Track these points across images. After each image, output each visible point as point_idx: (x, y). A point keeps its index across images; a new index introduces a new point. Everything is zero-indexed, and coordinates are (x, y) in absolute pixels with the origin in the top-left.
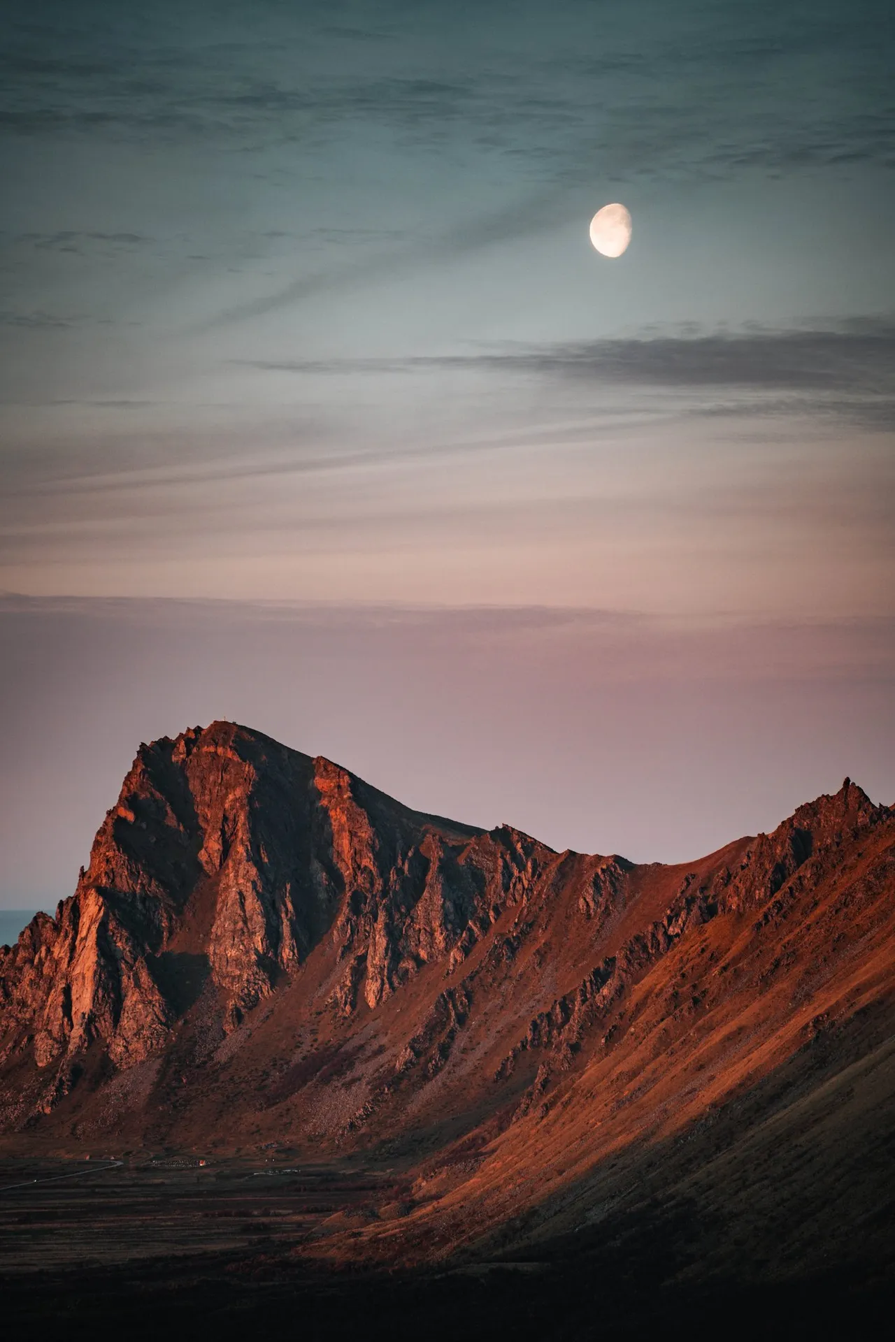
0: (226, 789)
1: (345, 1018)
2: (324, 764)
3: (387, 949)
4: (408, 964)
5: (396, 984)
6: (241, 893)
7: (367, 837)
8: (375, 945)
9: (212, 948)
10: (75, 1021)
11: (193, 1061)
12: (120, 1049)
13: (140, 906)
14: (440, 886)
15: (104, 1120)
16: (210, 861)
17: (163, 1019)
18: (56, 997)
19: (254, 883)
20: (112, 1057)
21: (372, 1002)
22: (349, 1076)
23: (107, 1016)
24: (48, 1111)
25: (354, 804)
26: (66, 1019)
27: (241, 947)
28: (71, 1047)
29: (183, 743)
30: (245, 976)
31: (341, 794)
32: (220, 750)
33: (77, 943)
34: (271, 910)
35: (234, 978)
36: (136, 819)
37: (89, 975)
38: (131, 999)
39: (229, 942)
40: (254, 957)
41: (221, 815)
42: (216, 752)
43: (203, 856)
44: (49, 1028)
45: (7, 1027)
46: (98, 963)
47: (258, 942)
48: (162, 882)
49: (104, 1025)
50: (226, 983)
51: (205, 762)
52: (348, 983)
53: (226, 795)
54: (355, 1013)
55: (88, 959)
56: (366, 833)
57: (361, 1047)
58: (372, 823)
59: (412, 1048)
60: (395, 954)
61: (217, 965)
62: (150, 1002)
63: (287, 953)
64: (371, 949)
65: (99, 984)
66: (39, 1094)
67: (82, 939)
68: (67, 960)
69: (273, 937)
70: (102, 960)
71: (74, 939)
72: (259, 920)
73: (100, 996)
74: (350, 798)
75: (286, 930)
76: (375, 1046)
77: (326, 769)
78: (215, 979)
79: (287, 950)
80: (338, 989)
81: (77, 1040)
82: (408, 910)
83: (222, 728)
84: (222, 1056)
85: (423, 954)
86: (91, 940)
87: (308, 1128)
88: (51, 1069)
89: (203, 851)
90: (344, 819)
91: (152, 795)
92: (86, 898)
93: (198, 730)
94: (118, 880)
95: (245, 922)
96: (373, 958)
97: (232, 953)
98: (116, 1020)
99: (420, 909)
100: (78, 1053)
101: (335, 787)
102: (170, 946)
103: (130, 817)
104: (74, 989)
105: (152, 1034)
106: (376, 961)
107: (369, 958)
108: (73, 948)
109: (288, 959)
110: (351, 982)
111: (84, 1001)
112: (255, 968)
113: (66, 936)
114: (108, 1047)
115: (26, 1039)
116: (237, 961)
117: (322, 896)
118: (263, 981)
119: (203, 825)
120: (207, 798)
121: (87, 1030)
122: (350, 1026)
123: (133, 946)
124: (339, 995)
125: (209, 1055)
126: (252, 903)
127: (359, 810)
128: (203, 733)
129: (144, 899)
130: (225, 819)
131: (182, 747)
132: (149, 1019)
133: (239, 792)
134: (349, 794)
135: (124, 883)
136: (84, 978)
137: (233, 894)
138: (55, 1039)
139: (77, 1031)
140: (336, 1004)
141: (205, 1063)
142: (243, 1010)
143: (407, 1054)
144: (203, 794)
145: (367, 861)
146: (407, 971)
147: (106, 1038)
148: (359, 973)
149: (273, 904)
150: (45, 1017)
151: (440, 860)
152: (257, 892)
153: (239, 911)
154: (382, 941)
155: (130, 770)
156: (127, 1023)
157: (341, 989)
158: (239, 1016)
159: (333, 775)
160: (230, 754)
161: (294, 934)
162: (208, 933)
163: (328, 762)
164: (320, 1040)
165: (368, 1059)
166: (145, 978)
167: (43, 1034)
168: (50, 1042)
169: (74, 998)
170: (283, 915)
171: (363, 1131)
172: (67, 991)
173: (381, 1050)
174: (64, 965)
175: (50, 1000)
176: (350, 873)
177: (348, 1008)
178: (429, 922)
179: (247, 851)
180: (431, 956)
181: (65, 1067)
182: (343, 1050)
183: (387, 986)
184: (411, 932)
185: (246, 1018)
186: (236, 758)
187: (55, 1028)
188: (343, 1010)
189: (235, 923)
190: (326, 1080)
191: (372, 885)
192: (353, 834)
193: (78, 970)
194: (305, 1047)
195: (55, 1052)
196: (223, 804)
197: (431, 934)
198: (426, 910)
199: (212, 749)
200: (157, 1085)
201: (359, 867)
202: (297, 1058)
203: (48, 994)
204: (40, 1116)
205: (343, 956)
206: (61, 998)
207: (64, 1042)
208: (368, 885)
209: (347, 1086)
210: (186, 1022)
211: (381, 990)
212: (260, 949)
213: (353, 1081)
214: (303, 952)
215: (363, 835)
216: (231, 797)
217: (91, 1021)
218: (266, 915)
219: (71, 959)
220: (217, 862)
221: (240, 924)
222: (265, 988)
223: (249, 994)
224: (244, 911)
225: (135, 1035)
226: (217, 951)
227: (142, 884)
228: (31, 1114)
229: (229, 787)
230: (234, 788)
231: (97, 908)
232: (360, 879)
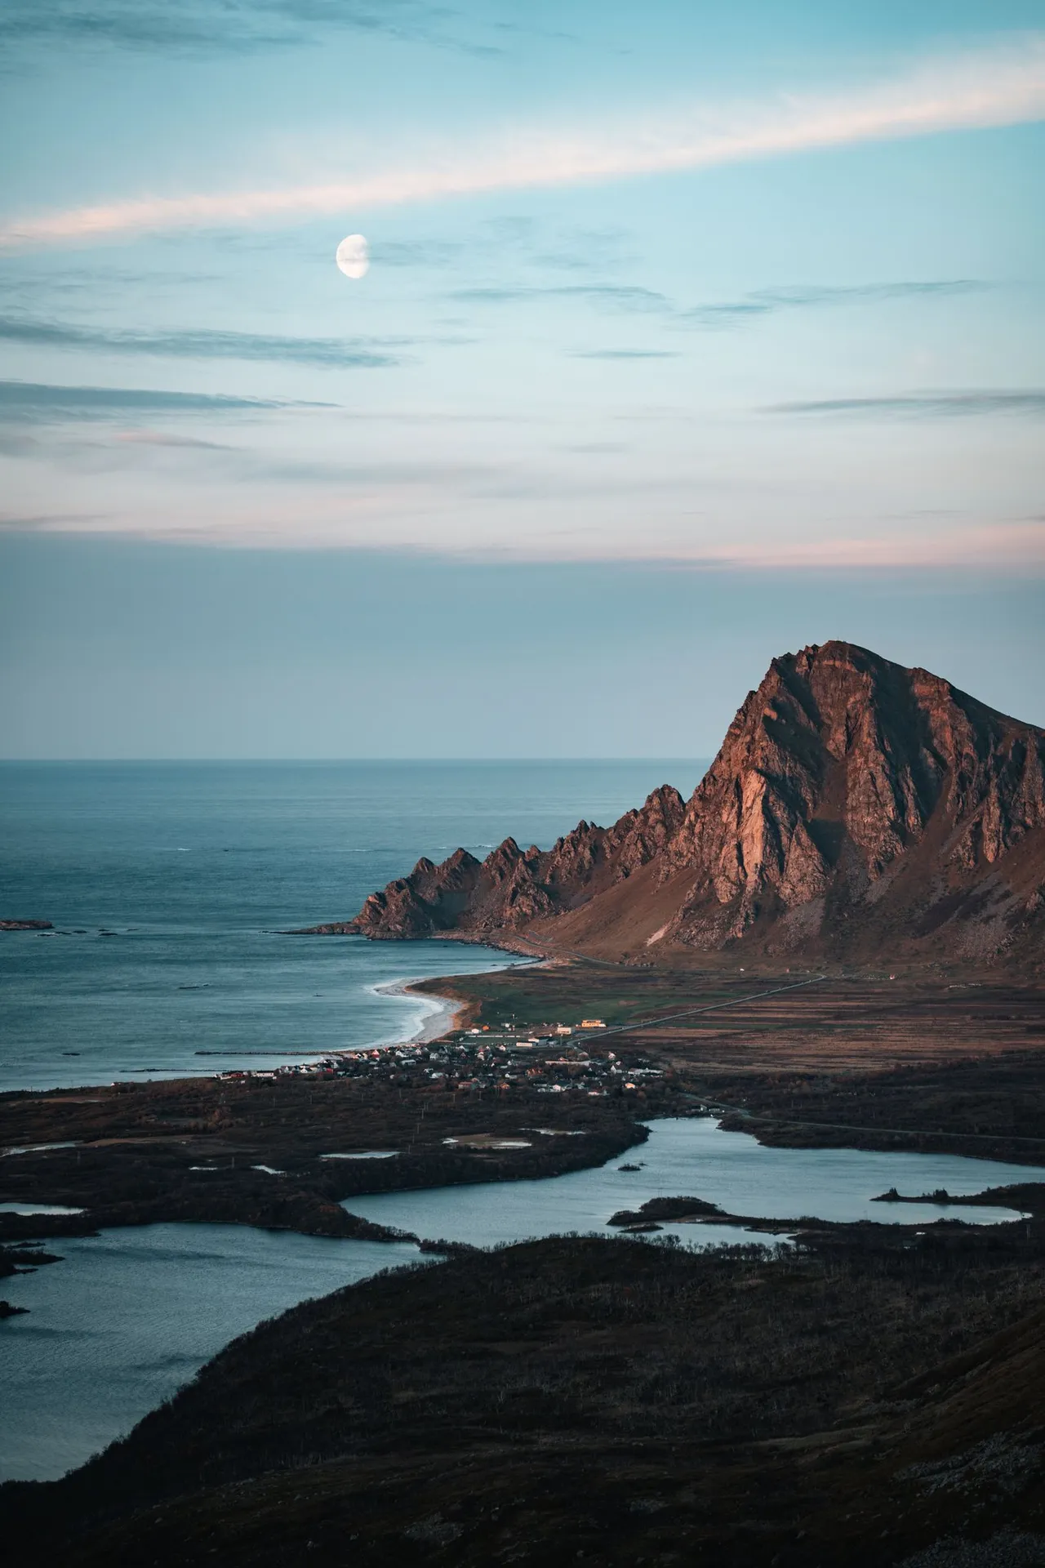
0: (847, 693)
1: (970, 870)
2: (921, 674)
3: (1000, 817)
4: (1019, 829)
5: (1009, 844)
6: (871, 774)
7: (966, 731)
8: (989, 814)
9: (849, 816)
10: (748, 871)
11: (850, 900)
12: (788, 891)
13: (790, 784)
14: (1040, 769)
15: (789, 944)
16: (837, 749)
17: (821, 869)
18: (729, 850)
19: (883, 767)
20: (782, 896)
21: (990, 857)
22: (984, 914)
23: (775, 866)
24: (740, 935)
25: (954, 705)
26: (740, 868)
27: (876, 815)
28: (749, 889)
29: (805, 658)
30: (882, 838)
31: (941, 697)
32: (838, 664)
33: (744, 810)
34: (897, 788)
35: (871, 839)
36: (778, 717)
37: (758, 835)
38: (794, 854)
39: (864, 812)
40: (887, 823)
41: (844, 714)
42: (834, 665)
43: (831, 746)
44: (727, 874)
45: (669, 871)
46: (765, 827)
47: (890, 810)
48: (804, 766)
49: (773, 872)
50: (864, 842)
51: (826, 673)
52: (969, 843)
53: (847, 699)
54: (978, 866)
55: (755, 823)
56: (965, 727)
57: (989, 892)
58: (970, 721)
59: (1041, 893)
60: (1007, 820)
61: (856, 829)
62: (810, 856)
63: (912, 820)
64: (986, 817)
65: (766, 842)
66: (729, 923)
67: (747, 809)
68: (735, 823)
69: (901, 808)
70: (768, 825)
71: (740, 808)
72: (889, 794)
73: (768, 851)
74: (949, 700)
75: (911, 803)
76: (1001, 891)
77: (925, 677)
78: (856, 839)
79: (913, 818)
80: (960, 848)
81: (753, 884)
82: (1015, 789)
83: (837, 648)
84: (872, 897)
85: (1029, 821)
86: (758, 808)
87: (960, 952)
88: (734, 907)
89: (831, 742)
90: (946, 717)
91: (787, 698)
92: (746, 777)
93: (815, 647)
94: (771, 763)
95: (878, 797)
96: (989, 824)
97: (868, 820)
98: (782, 870)
99: (1024, 787)
100: (755, 893)
101: (935, 692)
102: (813, 814)
103: (774, 716)
104: (744, 846)
105: (814, 880)
106: (992, 826)
107: (984, 824)
108: (739, 815)
109: (914, 825)
110: (972, 842)
111: (755, 854)
112: (890, 831)
113: (733, 806)
114: (778, 888)
115: (708, 882)
116: (873, 827)
117: (932, 776)
118: (897, 841)
119: (828, 722)
120: (829, 700)
121: (760, 877)
122: (974, 876)
123: (789, 814)
124: (961, 853)
125: (861, 896)
126: (881, 781)
127: (959, 710)
128: (820, 651)
129: (791, 779)
130: (848, 717)
131: (804, 661)
132: (810, 869)
133: (858, 696)
134: (949, 697)
135: (776, 766)
136: (753, 837)
137: (864, 776)
138: (732, 883)
139: (752, 877)
140: (959, 859)
141: (859, 902)
142: (883, 864)
143: (1036, 898)
144: (826, 697)
145: (968, 749)
146: (1017, 834)
147: (775, 883)
148: (977, 835)
149: (897, 782)
150: (720, 866)
151: (1037, 749)
152: (885, 773)
153: (872, 788)
154: (996, 812)
155: (764, 679)
156: (793, 872)
157: (963, 848)
158: (879, 868)
159: (932, 682)
160: (848, 666)
161: (917, 806)
162: (844, 804)
163: (926, 673)
164: (951, 886)
165: (997, 902)
166: (804, 837)
167: (722, 878)
168: (729, 884)
169: (745, 852)
170: (906, 791)
171: (1009, 955)
172: (739, 847)
173: (1007, 895)
174: (733, 826)
175: (723, 853)
176: (952, 759)
177: (972, 862)
178: (1032, 797)
179: (875, 742)
180: (1035, 822)
181: (746, 904)
182: (972, 894)
183: (1003, 846)
184: (1018, 804)
185: (886, 869)
186: (854, 670)
187: (732, 875)
188: (968, 864)
189: (869, 797)
190: (965, 916)
191: (973, 768)
192: (954, 728)
193: (747, 831)
194: (940, 892)
195: (734, 892)
196: (845, 706)
197: (1035, 805)
198: (1030, 788)
199: (831, 663)
200: (825, 918)
201: (961, 755)
202: (934, 900)
203: (721, 849)
204: (734, 940)
205: (957, 822)
206: (735, 852)
207: (741, 886)
208: (970, 769)
209: (987, 920)
210: (838, 872)
211: (998, 849)
212: (892, 816)
213: (990, 917)
214: (924, 818)
215: (963, 729)
216: (852, 700)
217: (762, 870)
218: (894, 791)
219: (738, 824)
220: (843, 750)
221: (873, 798)
222: (899, 847)
223: (886, 851)
224: (876, 788)
225: (800, 880)
226: (855, 818)
227: (790, 767)
228: (727, 938)
229: (848, 692)
230: (855, 693)
231: (760, 785)
232: (964, 764)
